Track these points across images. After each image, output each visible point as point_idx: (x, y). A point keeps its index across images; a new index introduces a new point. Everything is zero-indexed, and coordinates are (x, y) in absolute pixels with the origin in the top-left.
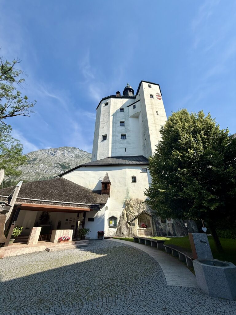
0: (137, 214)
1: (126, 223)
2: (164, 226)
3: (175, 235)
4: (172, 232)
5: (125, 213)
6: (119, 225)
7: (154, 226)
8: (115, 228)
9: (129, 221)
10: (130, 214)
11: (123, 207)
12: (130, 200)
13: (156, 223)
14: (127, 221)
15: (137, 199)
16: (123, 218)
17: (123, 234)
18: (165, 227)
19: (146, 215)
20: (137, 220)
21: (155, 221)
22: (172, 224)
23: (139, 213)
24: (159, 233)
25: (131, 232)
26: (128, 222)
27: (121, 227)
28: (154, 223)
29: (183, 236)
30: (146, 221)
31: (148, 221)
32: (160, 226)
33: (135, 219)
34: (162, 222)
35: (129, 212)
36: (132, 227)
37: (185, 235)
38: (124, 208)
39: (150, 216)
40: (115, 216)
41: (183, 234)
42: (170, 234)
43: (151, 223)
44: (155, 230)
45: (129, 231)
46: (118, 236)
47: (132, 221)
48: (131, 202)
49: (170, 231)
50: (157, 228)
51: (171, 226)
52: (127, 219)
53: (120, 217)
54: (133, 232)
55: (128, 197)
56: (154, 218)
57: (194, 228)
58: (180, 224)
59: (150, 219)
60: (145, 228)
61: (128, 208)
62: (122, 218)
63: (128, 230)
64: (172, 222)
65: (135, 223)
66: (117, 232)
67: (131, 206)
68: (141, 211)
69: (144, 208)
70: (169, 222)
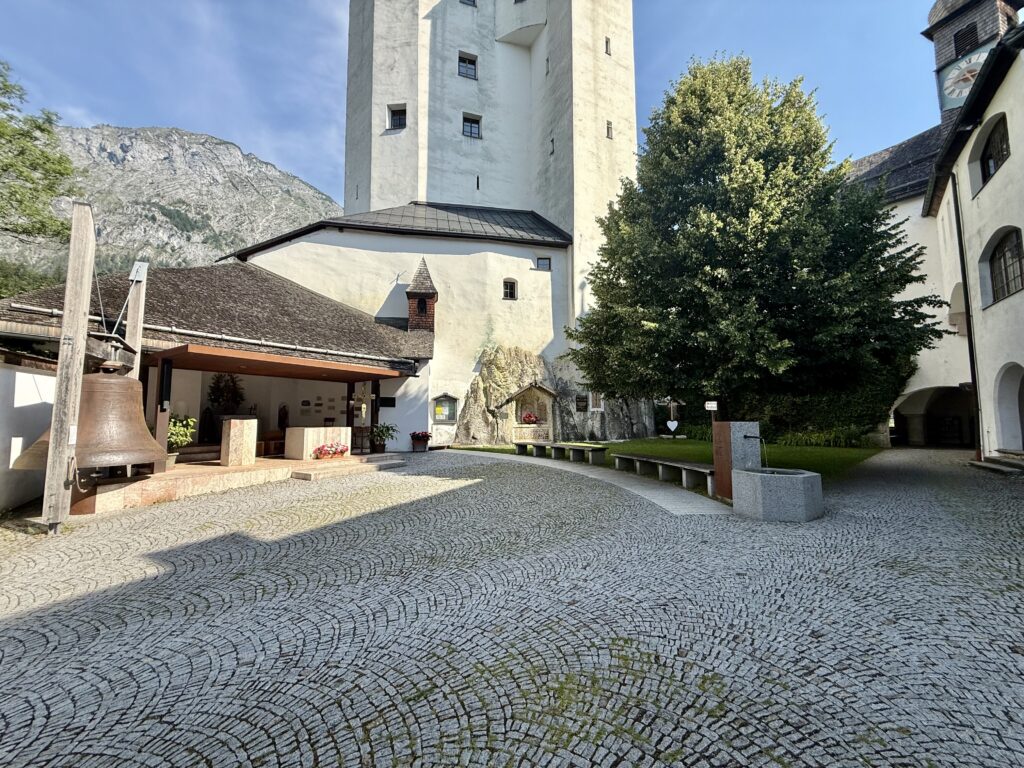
0: (514, 390)
1: (484, 411)
2: (582, 418)
3: (605, 439)
4: (598, 433)
5: (481, 385)
6: (464, 416)
7: (558, 419)
8: (453, 424)
9: (492, 408)
10: (494, 390)
11: (475, 371)
12: (497, 351)
13: (562, 412)
14: (487, 407)
15: (517, 350)
16: (476, 401)
17: (473, 438)
18: (585, 420)
19: (539, 393)
20: (514, 403)
21: (560, 407)
22: (602, 414)
23: (519, 386)
24: (568, 434)
25: (495, 434)
26: (489, 411)
27: (468, 422)
28: (558, 412)
29: (622, 441)
30: (536, 406)
31: (542, 408)
32: (571, 419)
33: (508, 402)
34: (578, 410)
35: (494, 385)
36: (499, 421)
37: (625, 438)
38: (478, 374)
39: (550, 394)
40: (451, 394)
41: (622, 436)
42: (592, 437)
43: (549, 411)
44: (559, 427)
45: (493, 431)
46: (462, 444)
47: (501, 406)
48: (500, 356)
49: (595, 430)
50: (564, 424)
51: (598, 418)
52: (487, 403)
53: (467, 398)
54: (501, 434)
55: (489, 341)
56: (558, 399)
57: (647, 424)
58: (619, 415)
59: (548, 402)
60: (535, 423)
61: (490, 372)
62: (472, 400)
63: (490, 428)
64: (602, 409)
65: (509, 412)
66: (457, 434)
67: (498, 368)
68: (527, 381)
69: (535, 374)
70: (595, 409)
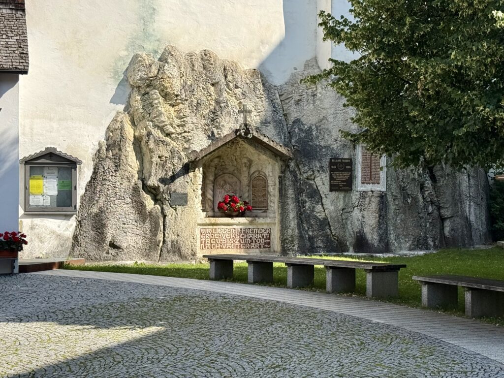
0: (200, 143)
1: (135, 189)
2: (341, 205)
3: (387, 249)
4: (372, 237)
5: (130, 132)
6: (91, 200)
7: (291, 206)
8: (68, 217)
9: (153, 181)
10: (158, 142)
11: (113, 101)
12: (164, 60)
13: (299, 192)
14: (143, 180)
15: (206, 58)
16: (117, 166)
17: (113, 245)
18: (346, 210)
19: (251, 151)
20: (199, 173)
21: (296, 181)
22: (382, 197)
23: (212, 137)
24: (311, 239)
25: (160, 237)
26: (145, 187)
27: (101, 211)
28: (290, 193)
29: (421, 253)
30: (245, 180)
31: (258, 183)
32: (319, 207)
33: (187, 168)
34: (333, 188)
35: (157, 133)
36: (169, 211)
37: (427, 249)
38: (121, 107)
39: (275, 154)
40: (62, 148)
41: (420, 243)
42: (361, 244)
43: (273, 190)
44: (293, 224)
45: (154, 231)
46: (89, 258)
47: (173, 178)
48: (171, 70)
49: (367, 230)
50: (303, 217)
51: (374, 205)
52: (141, 171)
53: (99, 158)
54: (170, 237)
56: (292, 164)
57: (472, 218)
58: (415, 199)
59: (271, 170)
60: (242, 215)
61: (149, 105)
62: (108, 163)
63: (148, 225)
64: (381, 187)
65: (189, 190)
66: (75, 238)
67: (166, 96)
68: (228, 126)
69: (244, 111)
70: (369, 187)
